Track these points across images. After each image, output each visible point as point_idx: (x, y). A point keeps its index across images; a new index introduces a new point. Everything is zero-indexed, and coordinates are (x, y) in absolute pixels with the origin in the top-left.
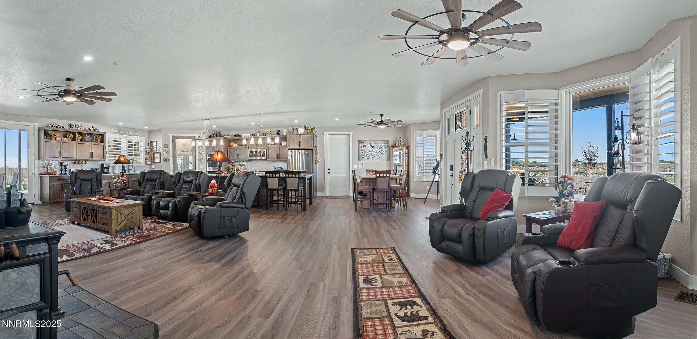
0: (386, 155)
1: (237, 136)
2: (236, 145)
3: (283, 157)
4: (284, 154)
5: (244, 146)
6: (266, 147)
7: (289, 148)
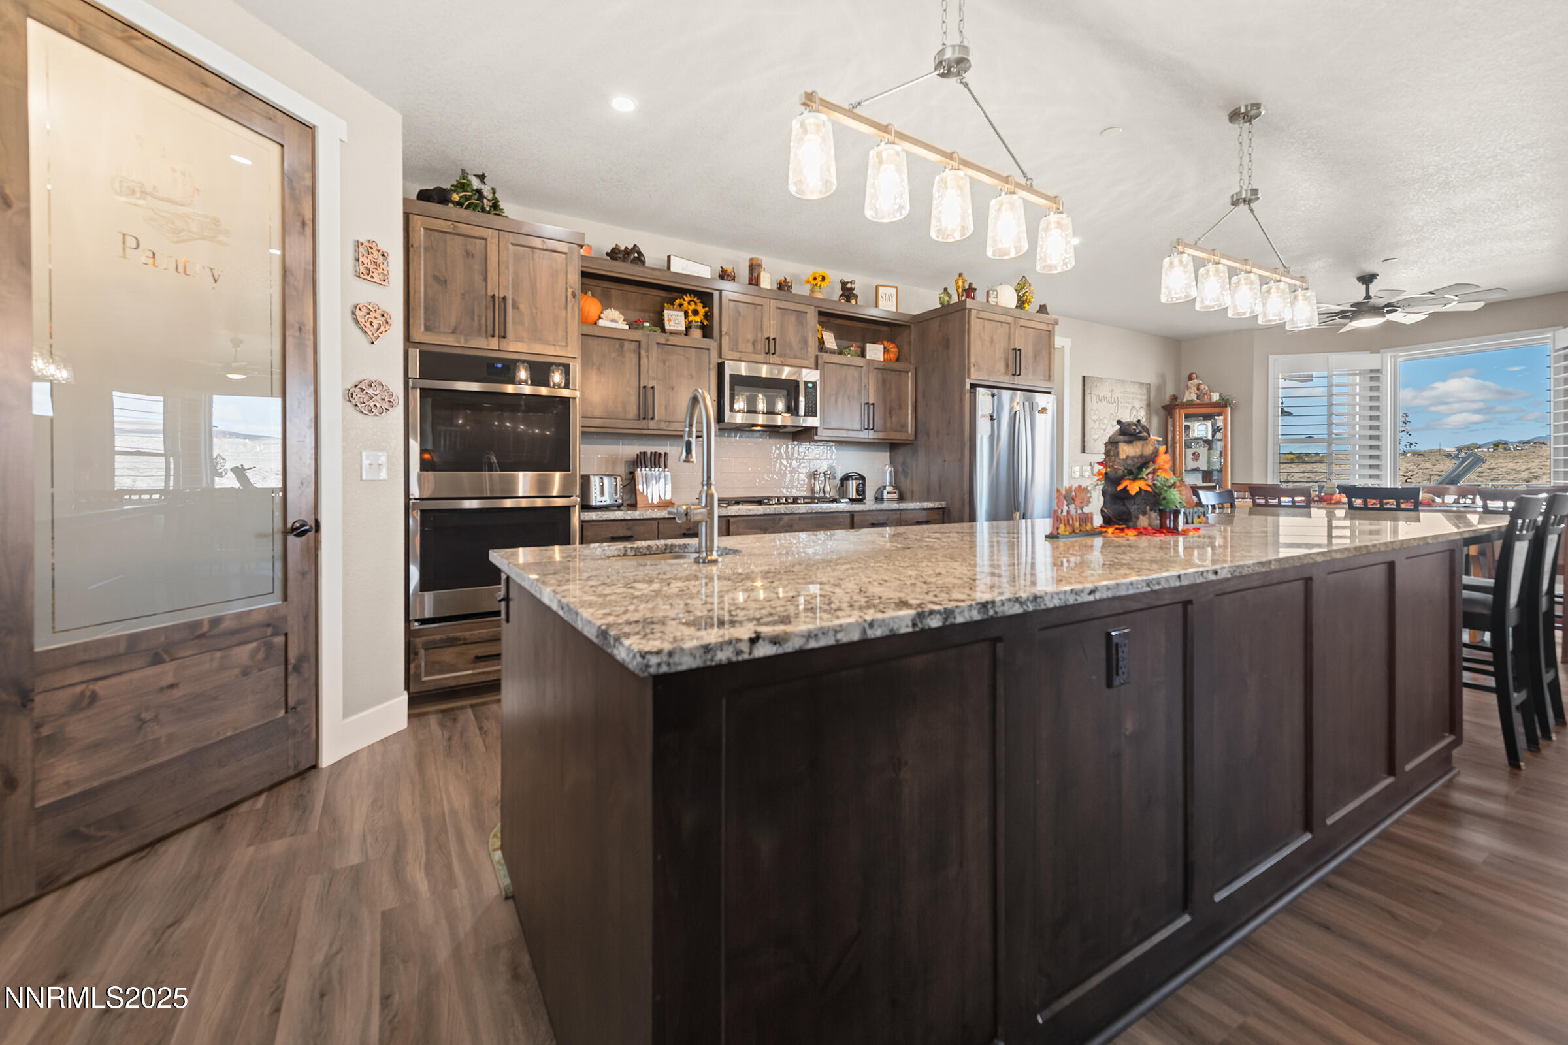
1: (621, 256)
2: (616, 322)
3: (888, 425)
4: (892, 407)
5: (671, 333)
6: (812, 362)
7: (975, 376)
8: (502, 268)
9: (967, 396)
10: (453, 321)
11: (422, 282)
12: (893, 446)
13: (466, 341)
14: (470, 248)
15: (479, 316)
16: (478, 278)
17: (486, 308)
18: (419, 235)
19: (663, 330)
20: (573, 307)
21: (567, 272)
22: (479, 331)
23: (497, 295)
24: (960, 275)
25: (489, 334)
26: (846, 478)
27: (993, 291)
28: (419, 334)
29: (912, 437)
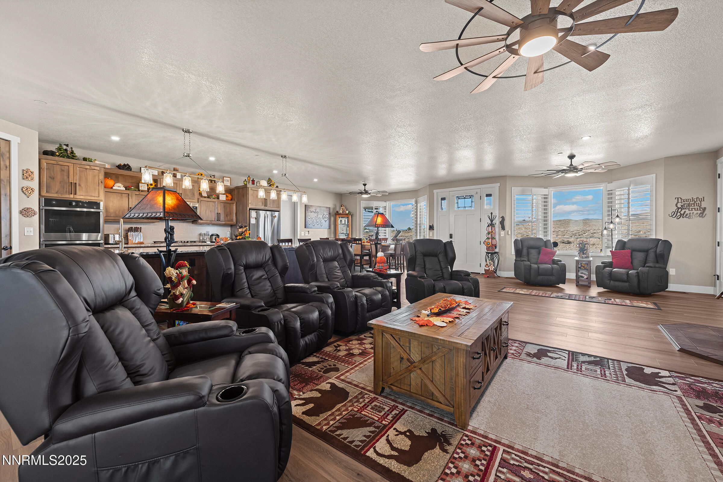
0: (328, 222)
1: (122, 167)
2: (120, 187)
3: (226, 219)
4: (228, 214)
5: (142, 191)
6: (196, 201)
7: (250, 206)
8: (75, 174)
9: (248, 212)
10: (57, 189)
11: (45, 178)
12: (232, 226)
13: (61, 195)
14: (63, 168)
15: (66, 188)
16: (66, 177)
17: (69, 186)
18: (44, 164)
19: (139, 190)
20: (101, 186)
21: (99, 176)
22: (66, 192)
23: (73, 182)
24: (249, 176)
25: (70, 193)
26: (212, 235)
27: (258, 182)
28: (44, 193)
29: (235, 223)
